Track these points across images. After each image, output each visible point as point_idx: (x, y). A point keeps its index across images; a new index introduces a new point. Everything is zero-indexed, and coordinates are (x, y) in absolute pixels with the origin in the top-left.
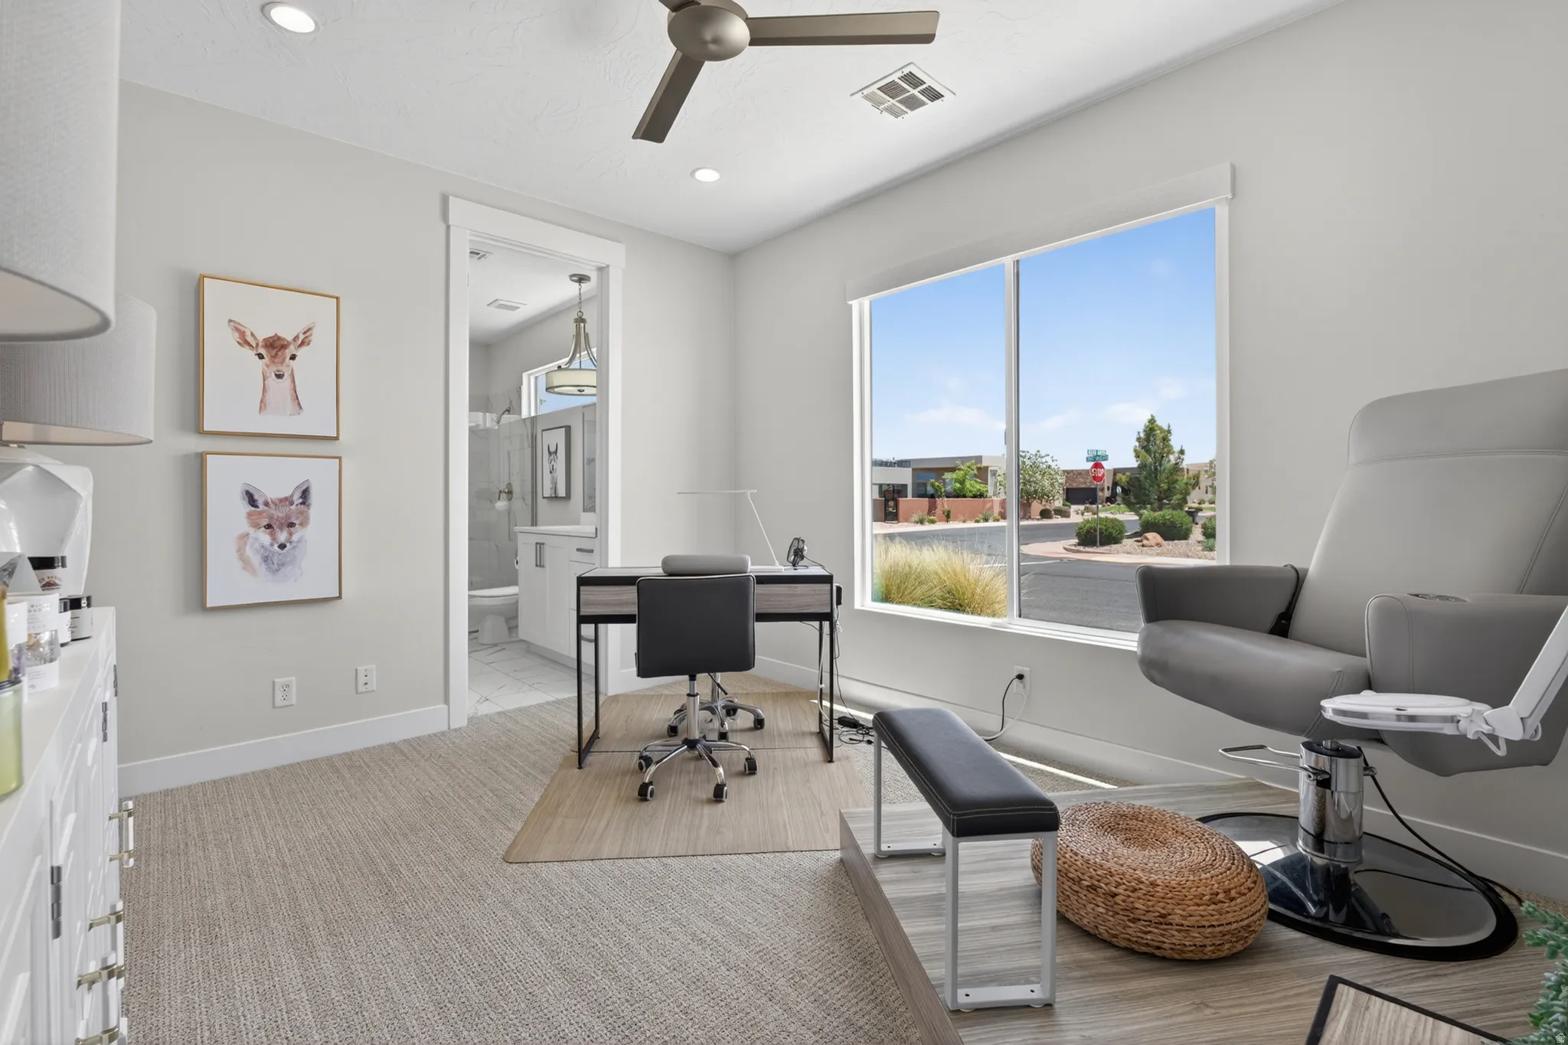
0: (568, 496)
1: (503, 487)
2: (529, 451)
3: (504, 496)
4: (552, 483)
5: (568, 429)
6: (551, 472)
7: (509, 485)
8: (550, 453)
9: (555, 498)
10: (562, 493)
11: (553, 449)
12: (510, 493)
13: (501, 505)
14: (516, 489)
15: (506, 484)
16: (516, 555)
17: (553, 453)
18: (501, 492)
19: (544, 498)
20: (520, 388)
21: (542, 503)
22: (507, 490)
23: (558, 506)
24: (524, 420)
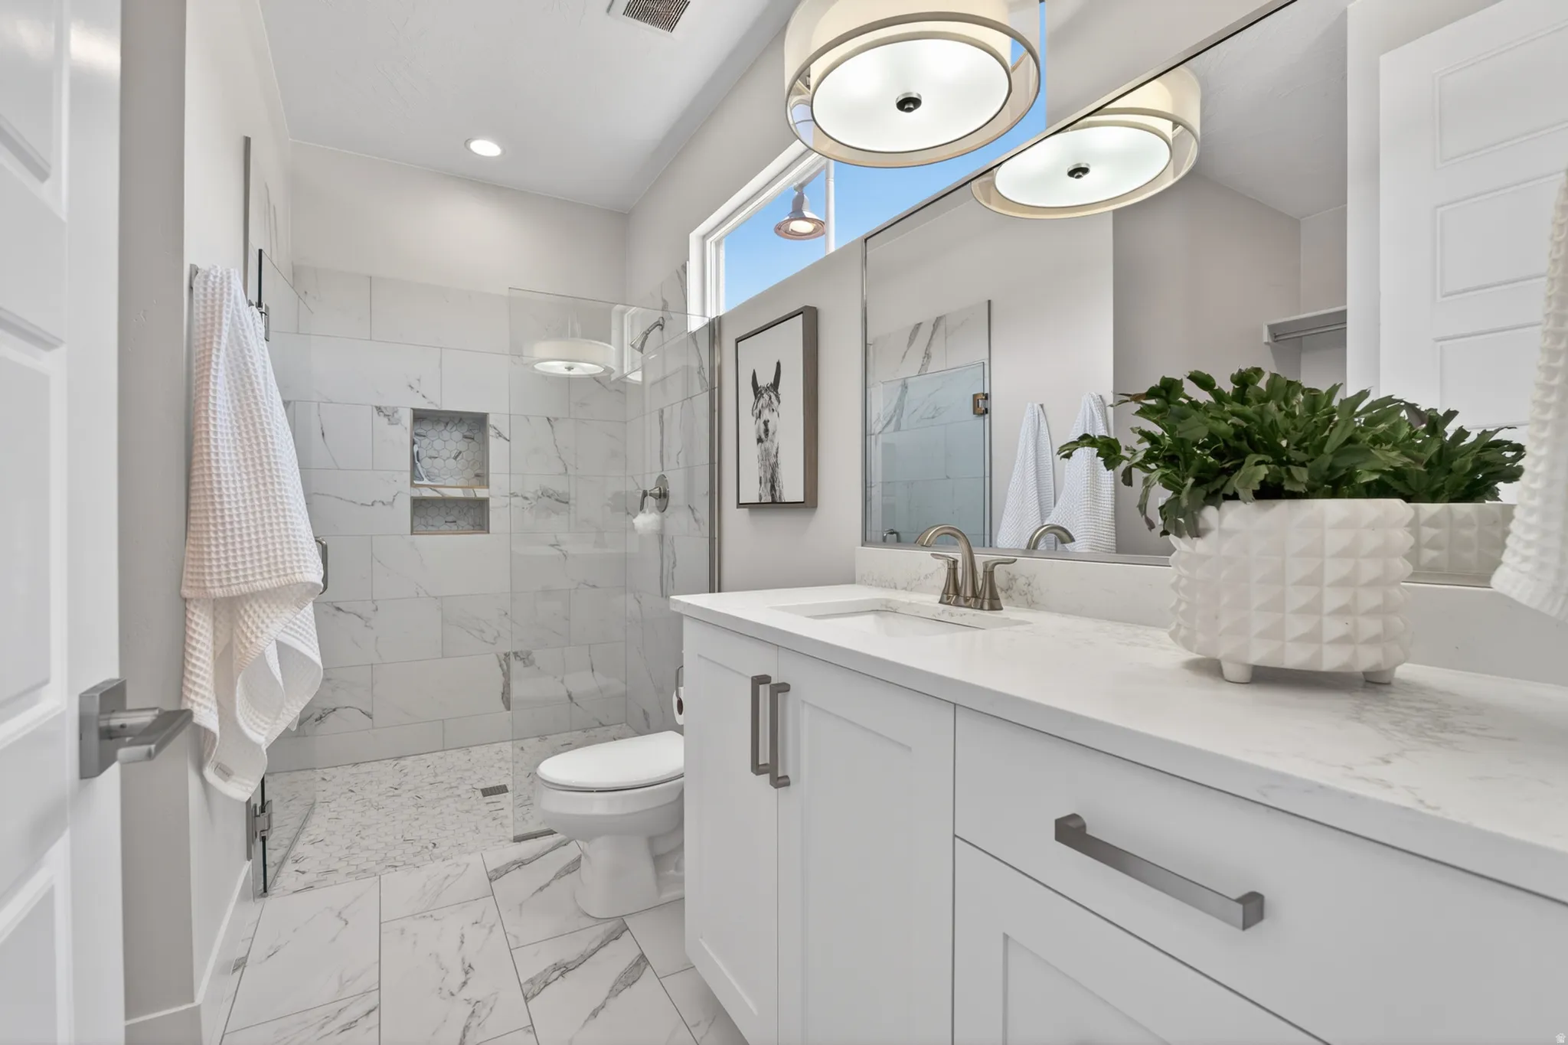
0: (810, 502)
1: (651, 485)
2: (702, 402)
3: (651, 501)
4: (763, 466)
5: (810, 317)
6: (760, 440)
7: (662, 479)
8: (757, 391)
9: (773, 504)
10: (792, 489)
11: (765, 379)
12: (663, 496)
13: (646, 520)
14: (676, 489)
15: (656, 476)
16: (678, 682)
17: (766, 392)
18: (645, 494)
19: (740, 505)
20: (684, 267)
21: (734, 519)
22: (657, 491)
23: (778, 526)
24: (693, 335)
